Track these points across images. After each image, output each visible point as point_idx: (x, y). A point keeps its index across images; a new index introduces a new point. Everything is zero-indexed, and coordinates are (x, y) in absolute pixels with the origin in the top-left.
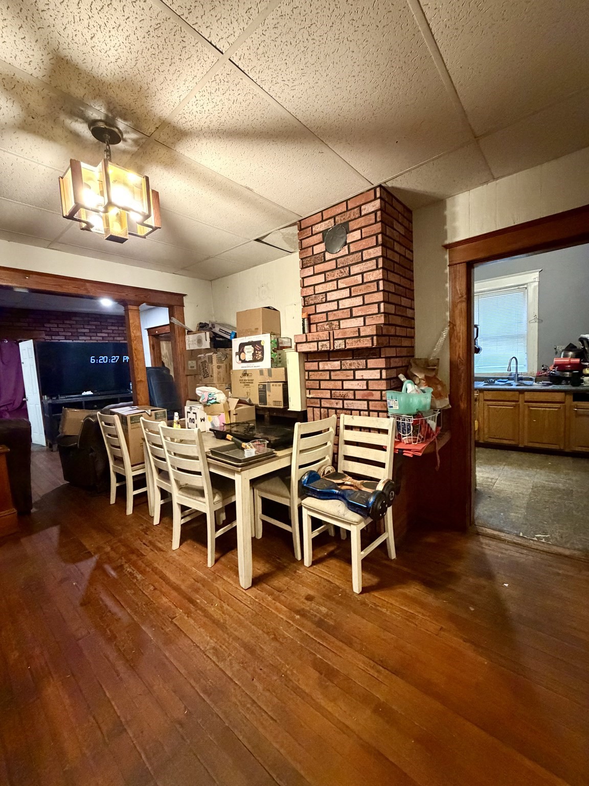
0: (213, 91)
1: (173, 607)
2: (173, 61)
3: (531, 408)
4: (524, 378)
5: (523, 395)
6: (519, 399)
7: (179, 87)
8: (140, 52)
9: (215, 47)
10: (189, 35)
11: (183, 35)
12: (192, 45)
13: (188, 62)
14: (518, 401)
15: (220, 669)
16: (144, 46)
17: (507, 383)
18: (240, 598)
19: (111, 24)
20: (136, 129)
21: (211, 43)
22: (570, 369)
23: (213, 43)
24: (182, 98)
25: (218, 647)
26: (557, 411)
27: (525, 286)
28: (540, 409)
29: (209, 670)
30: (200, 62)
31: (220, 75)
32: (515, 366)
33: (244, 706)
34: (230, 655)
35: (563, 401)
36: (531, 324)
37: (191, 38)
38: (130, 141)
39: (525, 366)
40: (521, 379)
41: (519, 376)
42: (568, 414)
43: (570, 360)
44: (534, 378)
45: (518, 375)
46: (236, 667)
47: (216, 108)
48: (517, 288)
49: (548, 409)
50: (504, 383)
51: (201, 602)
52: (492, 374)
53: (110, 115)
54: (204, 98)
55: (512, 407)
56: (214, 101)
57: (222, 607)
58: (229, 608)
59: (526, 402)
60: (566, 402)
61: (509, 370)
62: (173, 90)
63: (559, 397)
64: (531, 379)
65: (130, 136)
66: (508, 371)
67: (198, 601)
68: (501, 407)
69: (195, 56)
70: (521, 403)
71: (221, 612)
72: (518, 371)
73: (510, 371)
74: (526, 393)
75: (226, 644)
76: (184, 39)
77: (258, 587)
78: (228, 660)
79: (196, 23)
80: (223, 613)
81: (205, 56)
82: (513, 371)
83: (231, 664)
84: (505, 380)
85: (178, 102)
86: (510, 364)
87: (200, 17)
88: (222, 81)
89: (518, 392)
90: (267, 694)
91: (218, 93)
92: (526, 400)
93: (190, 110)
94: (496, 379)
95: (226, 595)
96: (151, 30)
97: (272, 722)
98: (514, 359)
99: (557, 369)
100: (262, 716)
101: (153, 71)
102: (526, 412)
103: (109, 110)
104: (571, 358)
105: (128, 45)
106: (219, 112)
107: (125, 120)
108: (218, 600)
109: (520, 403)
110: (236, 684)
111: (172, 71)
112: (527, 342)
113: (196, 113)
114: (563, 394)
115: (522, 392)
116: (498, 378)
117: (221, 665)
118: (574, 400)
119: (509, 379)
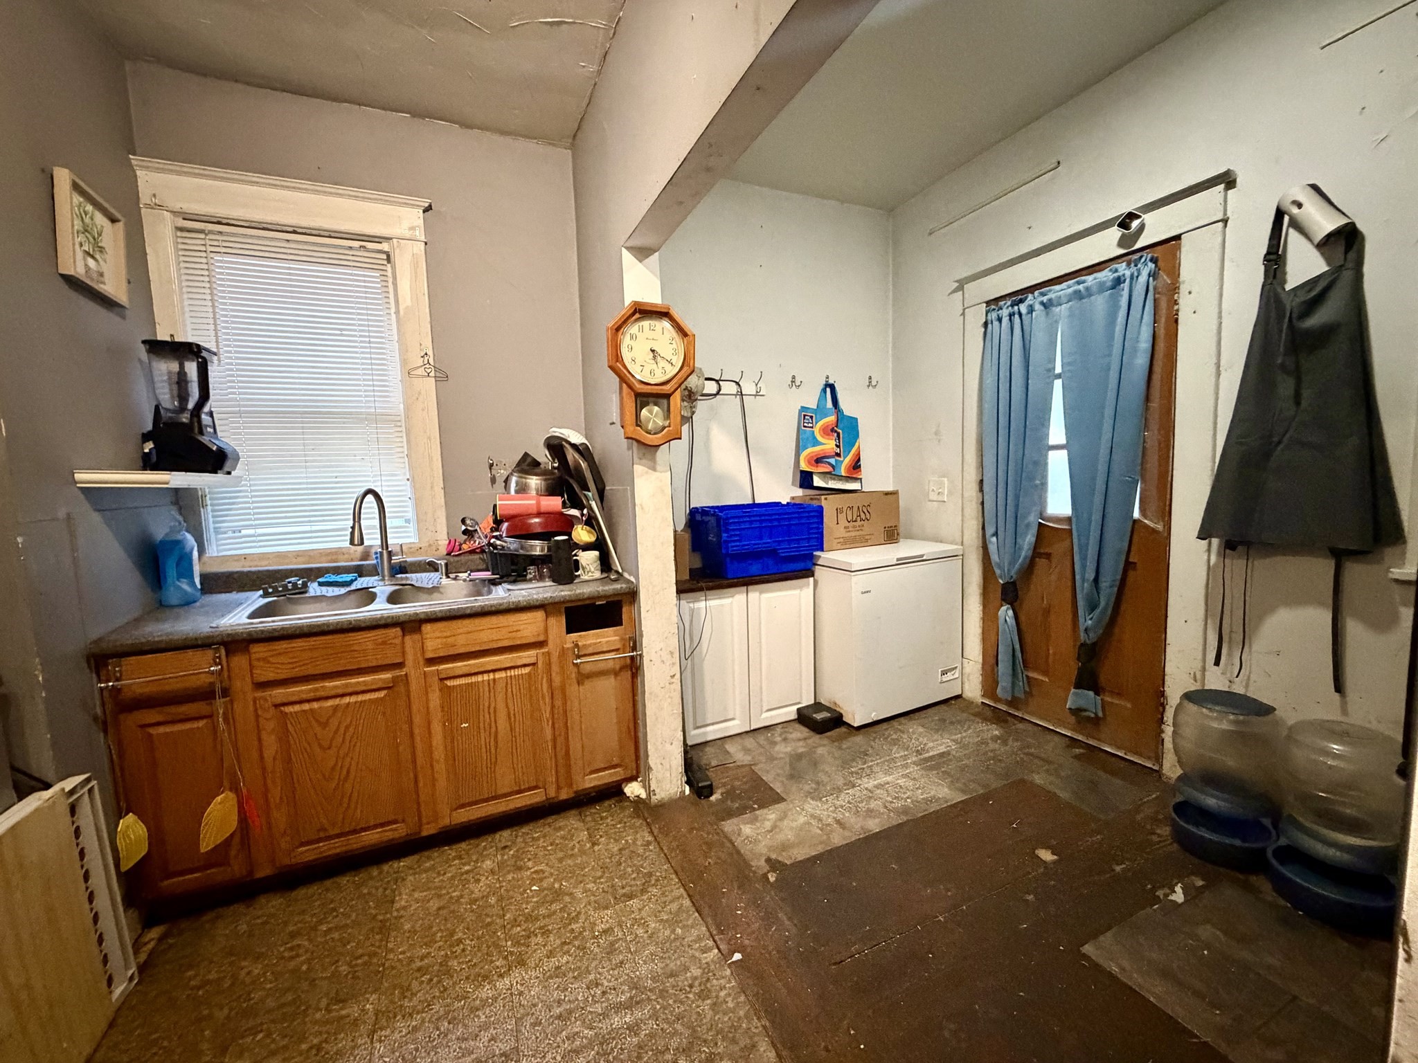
3: (449, 683)
4: (413, 564)
5: (416, 637)
6: (404, 653)
14: (400, 665)
17: (353, 587)
22: (539, 530)
26: (529, 674)
27: (385, 246)
28: (480, 678)
32: (376, 522)
35: (542, 638)
36: (415, 381)
39: (408, 521)
40: (403, 569)
41: (395, 559)
42: (557, 680)
43: (538, 503)
44: (443, 562)
45: (390, 554)
48: (356, 244)
49: (502, 674)
50: (343, 591)
52: (298, 554)
55: (382, 694)
59: (431, 661)
60: (550, 642)
61: (356, 537)
63: (529, 626)
64: (433, 567)
66: (352, 543)
68: (337, 701)
70: (413, 669)
72: (390, 542)
73: (362, 543)
74: (427, 628)
82: (372, 539)
84: (347, 577)
86: (357, 516)
89: (398, 631)
92: (430, 655)
94: (311, 574)
98: (370, 498)
99: (508, 530)
102: (435, 699)
104: (539, 494)
109: (409, 669)
112: (408, 442)
114: (540, 615)
115: (412, 625)
116: (320, 572)
118: (570, 630)
119: (360, 571)
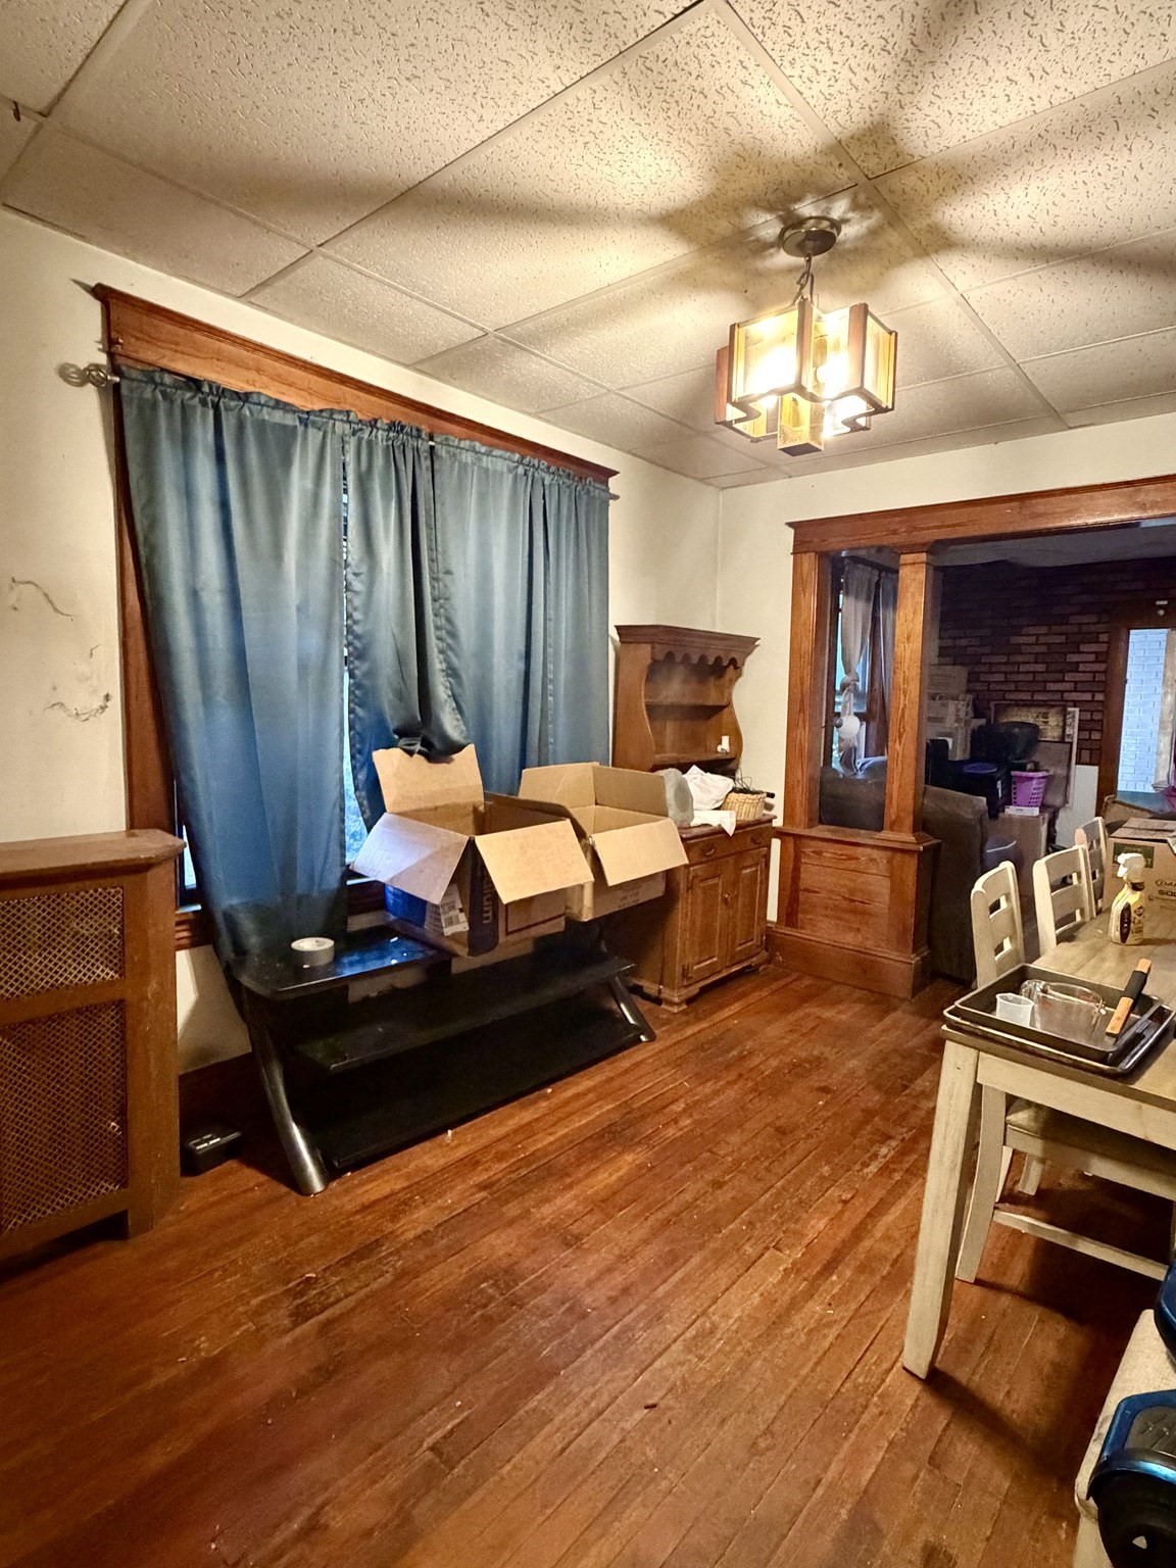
0: (790, 41)
1: (806, 1241)
2: (698, 90)
7: (756, 100)
8: (671, 131)
9: (686, 10)
10: (656, 49)
11: (652, 58)
12: (674, 50)
13: (706, 66)
15: (669, 1346)
16: (661, 120)
18: (872, 1358)
19: (622, 146)
20: (828, 194)
21: (676, 16)
23: (677, 11)
24: (783, 100)
25: (718, 1336)
29: (665, 1328)
30: (712, 46)
31: (752, 15)
33: (593, 1397)
34: (701, 1358)
37: (661, 46)
38: (850, 215)
46: (675, 1375)
47: (836, 47)
51: (833, 1283)
53: (781, 213)
54: (798, 63)
56: (813, 45)
57: (829, 1325)
58: (830, 1338)
62: (758, 109)
65: (839, 208)
67: (834, 1278)
69: (697, 50)
71: (812, 1326)
75: (728, 1348)
76: (662, 58)
77: (928, 1400)
78: (689, 1357)
79: (636, 31)
80: (811, 1331)
81: (702, 32)
83: (682, 1364)
85: (789, 111)
87: (624, 22)
88: (770, 14)
90: (616, 1438)
91: (797, 30)
93: (822, 98)
95: (871, 1326)
96: (637, 100)
97: (559, 1448)
100: (572, 1429)
101: (710, 127)
103: (770, 208)
105: (656, 140)
106: (848, 43)
107: (799, 199)
108: (850, 1314)
110: (636, 1379)
111: (718, 98)
113: (832, 90)
117: (678, 1346)
